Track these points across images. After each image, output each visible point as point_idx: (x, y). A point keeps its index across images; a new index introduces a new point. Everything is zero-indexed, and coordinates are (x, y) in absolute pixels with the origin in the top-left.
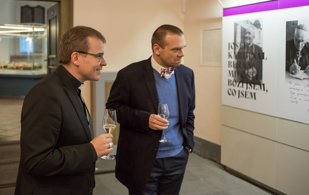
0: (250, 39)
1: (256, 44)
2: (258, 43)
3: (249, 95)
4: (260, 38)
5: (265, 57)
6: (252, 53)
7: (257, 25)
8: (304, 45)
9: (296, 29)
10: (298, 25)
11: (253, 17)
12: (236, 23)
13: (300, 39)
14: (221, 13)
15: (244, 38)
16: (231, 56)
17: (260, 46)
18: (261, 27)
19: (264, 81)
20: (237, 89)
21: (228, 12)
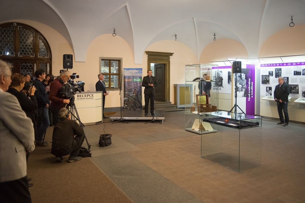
0: (219, 75)
3: (219, 89)
6: (220, 78)
7: (221, 72)
9: (230, 73)
11: (220, 70)
12: (216, 71)
14: (211, 68)
15: (217, 74)
16: (214, 79)
19: (223, 85)
20: (216, 88)
21: (213, 68)
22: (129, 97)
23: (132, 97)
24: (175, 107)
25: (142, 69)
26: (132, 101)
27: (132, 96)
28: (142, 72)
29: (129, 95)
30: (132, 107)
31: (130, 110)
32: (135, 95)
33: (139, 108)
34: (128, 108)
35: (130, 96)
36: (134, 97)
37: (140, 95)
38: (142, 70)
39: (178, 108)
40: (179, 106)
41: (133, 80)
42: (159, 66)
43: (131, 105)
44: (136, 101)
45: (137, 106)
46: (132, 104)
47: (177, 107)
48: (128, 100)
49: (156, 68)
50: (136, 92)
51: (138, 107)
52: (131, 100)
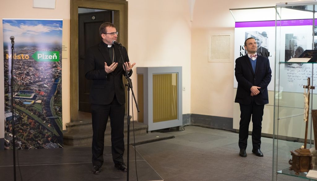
0: (258, 43)
1: (263, 47)
2: (265, 46)
4: (266, 43)
5: (270, 55)
6: (260, 52)
7: (264, 35)
8: (297, 48)
9: (292, 38)
10: (294, 36)
11: (261, 29)
12: (247, 32)
13: (295, 44)
14: (234, 25)
16: (242, 54)
17: (266, 48)
18: (267, 36)
21: (239, 25)
22: (22, 109)
23: (32, 110)
24: (144, 129)
25: (61, 21)
26: (30, 120)
27: (31, 106)
28: (61, 31)
29: (21, 104)
30: (32, 140)
31: (26, 148)
32: (39, 101)
33: (53, 141)
34: (20, 143)
35: (24, 106)
36: (36, 107)
37: (55, 101)
38: (61, 27)
39: (149, 133)
40: (153, 126)
41: (33, 57)
42: (94, 18)
43: (30, 133)
44: (44, 119)
45: (48, 137)
46: (32, 131)
47: (147, 128)
48: (20, 119)
49: (85, 24)
50: (44, 94)
51: (49, 139)
52: (29, 117)
